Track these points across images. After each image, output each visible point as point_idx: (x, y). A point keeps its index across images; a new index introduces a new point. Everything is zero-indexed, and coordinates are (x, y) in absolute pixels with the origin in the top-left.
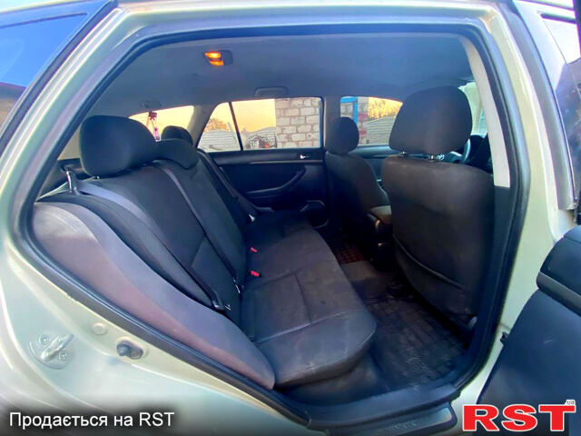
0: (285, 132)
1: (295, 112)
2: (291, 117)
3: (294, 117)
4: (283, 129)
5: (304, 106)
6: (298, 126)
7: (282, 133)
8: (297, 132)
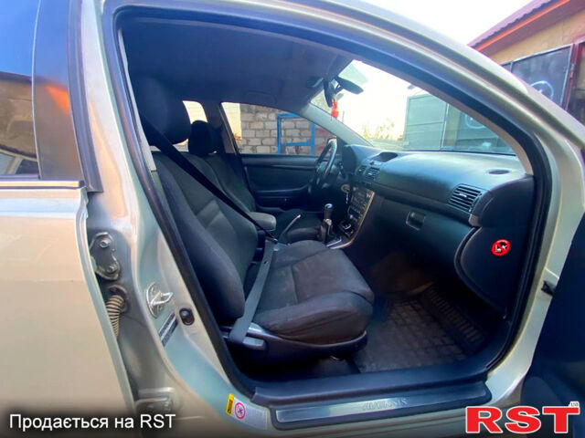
0: (250, 143)
1: (260, 125)
2: (256, 130)
3: (259, 130)
4: (248, 141)
5: (268, 120)
6: (262, 139)
7: (247, 145)
8: (262, 145)
